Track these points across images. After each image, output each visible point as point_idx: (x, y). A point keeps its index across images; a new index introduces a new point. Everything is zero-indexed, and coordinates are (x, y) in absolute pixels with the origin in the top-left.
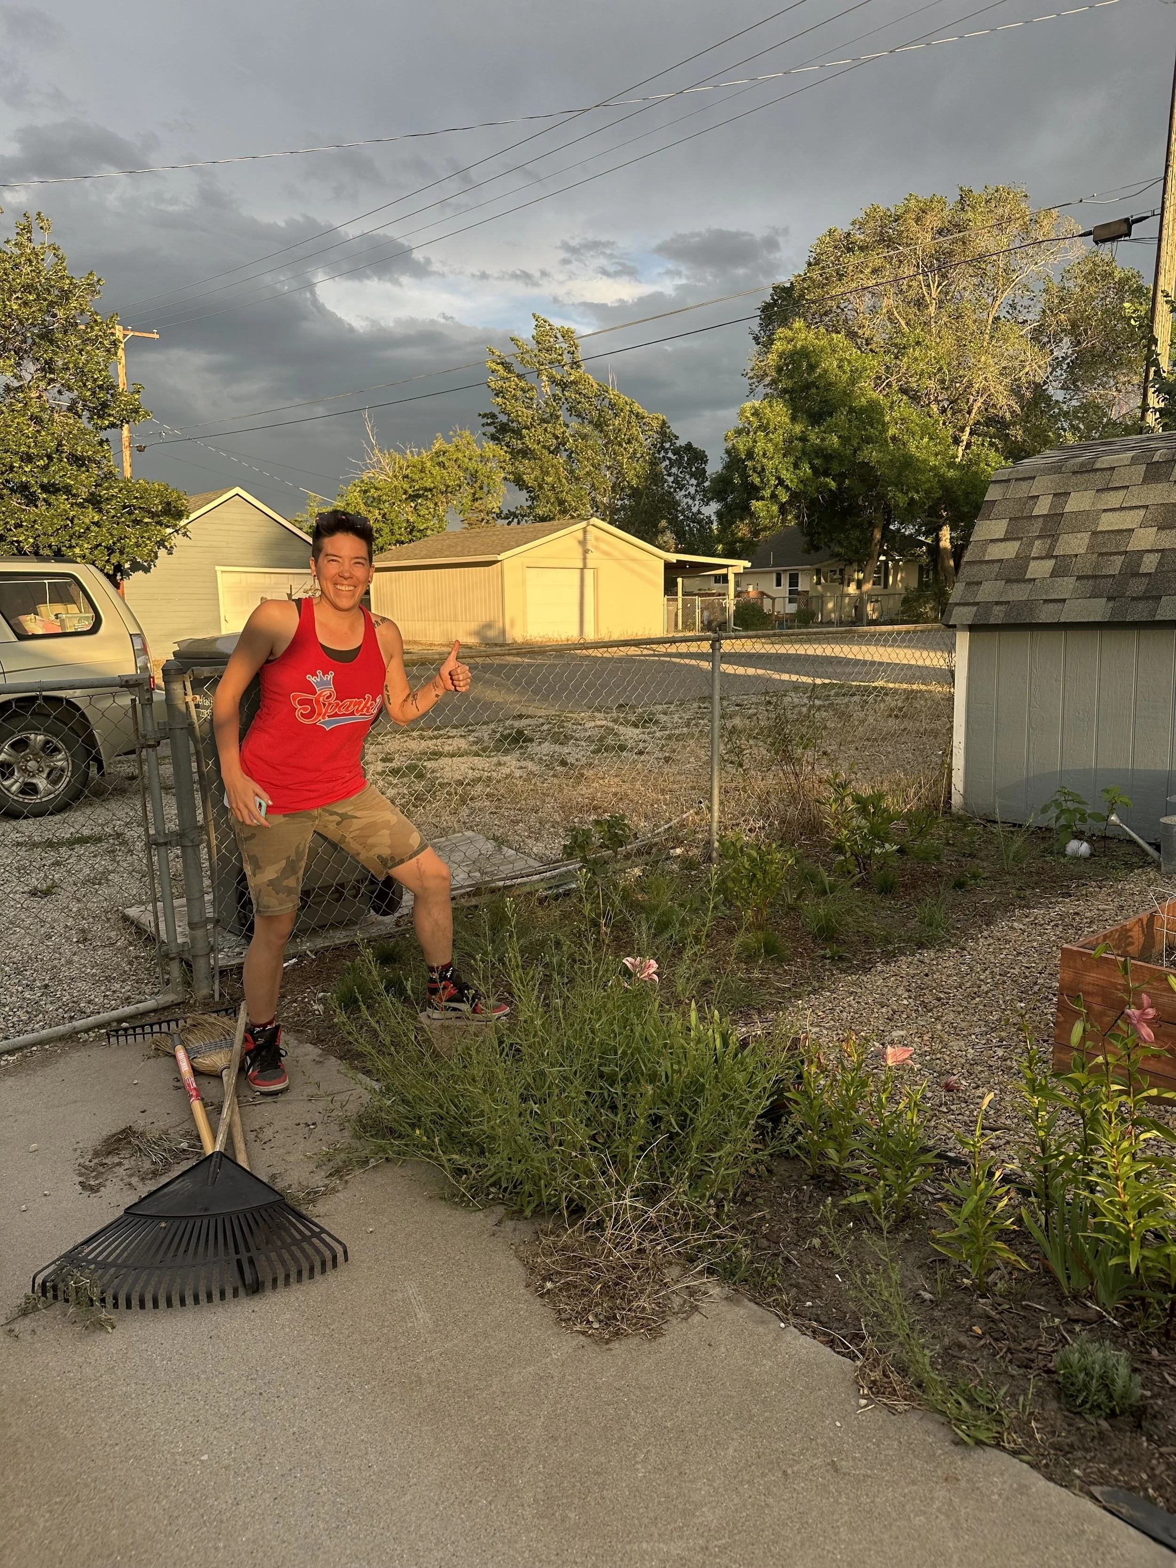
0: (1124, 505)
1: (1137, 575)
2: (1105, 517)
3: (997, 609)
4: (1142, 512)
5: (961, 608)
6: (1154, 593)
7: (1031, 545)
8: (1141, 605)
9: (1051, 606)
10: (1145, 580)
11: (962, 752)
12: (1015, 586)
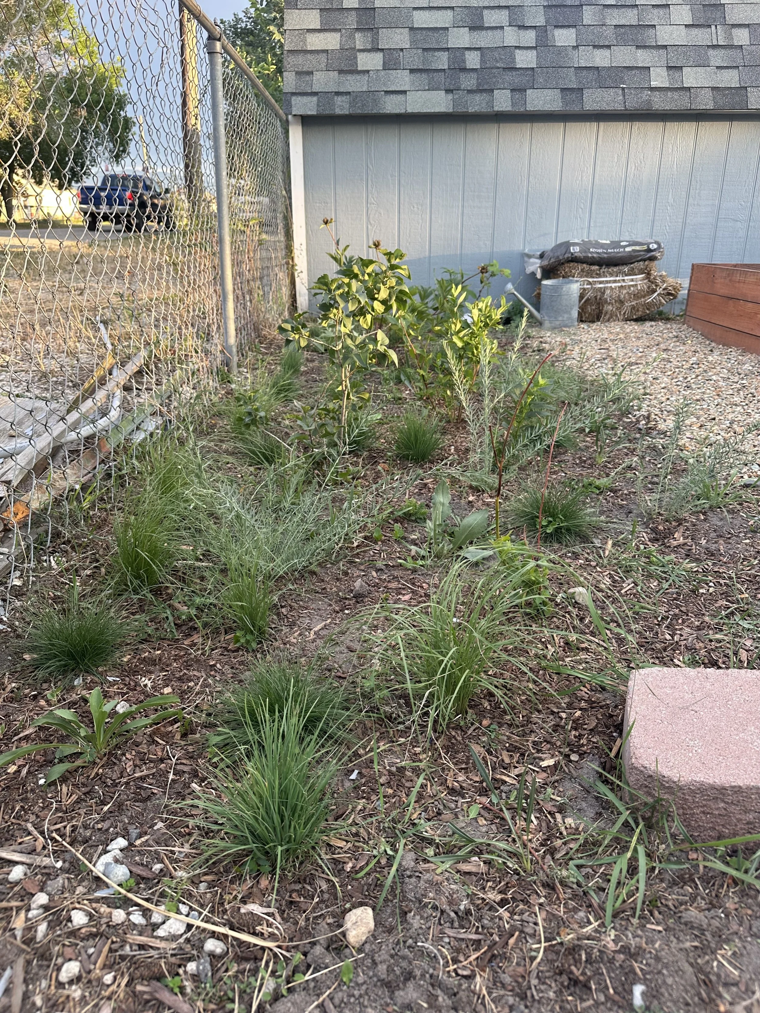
0: (431, 5)
1: (464, 70)
2: (417, 14)
3: (339, 100)
4: (450, 13)
5: (300, 98)
6: (486, 87)
7: (351, 37)
8: (478, 97)
9: (393, 97)
10: (474, 75)
11: (304, 253)
12: (349, 77)
